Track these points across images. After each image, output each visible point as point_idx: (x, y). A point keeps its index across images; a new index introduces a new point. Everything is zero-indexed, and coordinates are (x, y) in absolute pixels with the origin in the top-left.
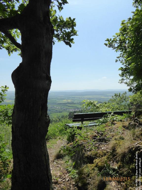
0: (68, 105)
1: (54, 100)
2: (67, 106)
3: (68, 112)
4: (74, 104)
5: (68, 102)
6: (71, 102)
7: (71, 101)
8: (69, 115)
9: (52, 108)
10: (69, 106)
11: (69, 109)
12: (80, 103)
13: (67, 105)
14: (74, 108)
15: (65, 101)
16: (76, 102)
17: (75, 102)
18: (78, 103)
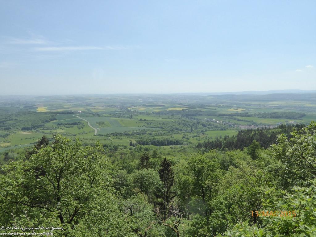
0: (236, 117)
1: (213, 109)
2: (235, 119)
3: (237, 130)
4: (249, 116)
5: (237, 112)
6: (243, 112)
7: (243, 110)
8: (237, 136)
9: (208, 121)
10: (238, 120)
11: (239, 124)
12: (259, 114)
13: (234, 117)
14: (249, 123)
15: (232, 110)
16: (252, 113)
17: (249, 113)
18: (255, 115)
